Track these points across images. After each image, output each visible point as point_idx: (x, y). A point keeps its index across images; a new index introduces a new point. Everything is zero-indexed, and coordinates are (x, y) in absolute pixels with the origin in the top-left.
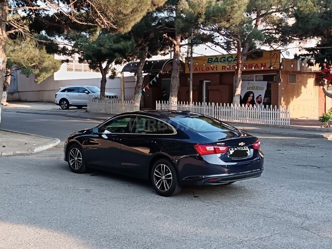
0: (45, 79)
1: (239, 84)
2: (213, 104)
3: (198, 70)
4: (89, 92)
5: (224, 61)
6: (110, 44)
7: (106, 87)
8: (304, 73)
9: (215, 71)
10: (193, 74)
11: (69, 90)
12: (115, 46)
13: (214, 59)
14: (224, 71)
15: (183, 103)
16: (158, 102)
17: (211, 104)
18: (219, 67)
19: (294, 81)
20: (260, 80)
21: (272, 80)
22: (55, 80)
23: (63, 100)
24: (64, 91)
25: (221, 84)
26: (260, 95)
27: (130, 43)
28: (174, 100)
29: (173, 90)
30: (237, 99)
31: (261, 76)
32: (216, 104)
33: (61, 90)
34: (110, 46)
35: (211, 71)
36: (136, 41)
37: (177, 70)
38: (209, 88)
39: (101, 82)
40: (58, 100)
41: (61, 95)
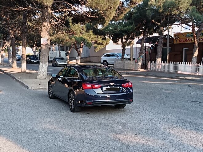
0: (100, 49)
1: (196, 50)
2: (178, 63)
3: (181, 41)
4: (118, 57)
11: (108, 55)
12: (123, 29)
13: (190, 34)
15: (163, 63)
16: (149, 62)
17: (177, 63)
22: (106, 50)
23: (105, 61)
24: (105, 56)
27: (132, 26)
28: (159, 60)
29: (158, 54)
30: (194, 60)
32: (179, 63)
33: (104, 55)
34: (121, 29)
35: (188, 42)
36: (136, 26)
37: (161, 42)
40: (102, 61)
41: (104, 58)
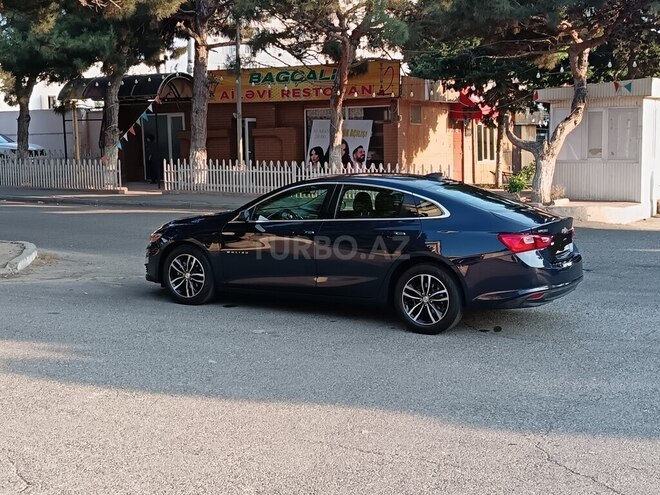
1: (338, 126)
3: (230, 97)
5: (286, 79)
6: (61, 39)
7: (30, 130)
8: (434, 105)
9: (266, 99)
10: (243, 103)
12: (73, 44)
13: (264, 75)
14: (286, 99)
15: (227, 164)
16: (168, 163)
17: (290, 165)
18: (276, 92)
19: (418, 119)
20: (357, 118)
21: (381, 117)
25: (278, 124)
26: (361, 147)
27: (107, 38)
29: (198, 136)
31: (359, 110)
35: (257, 99)
36: (118, 36)
38: (256, 132)
39: (19, 120)
